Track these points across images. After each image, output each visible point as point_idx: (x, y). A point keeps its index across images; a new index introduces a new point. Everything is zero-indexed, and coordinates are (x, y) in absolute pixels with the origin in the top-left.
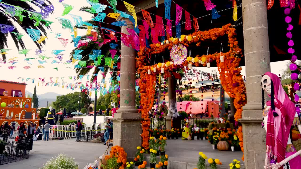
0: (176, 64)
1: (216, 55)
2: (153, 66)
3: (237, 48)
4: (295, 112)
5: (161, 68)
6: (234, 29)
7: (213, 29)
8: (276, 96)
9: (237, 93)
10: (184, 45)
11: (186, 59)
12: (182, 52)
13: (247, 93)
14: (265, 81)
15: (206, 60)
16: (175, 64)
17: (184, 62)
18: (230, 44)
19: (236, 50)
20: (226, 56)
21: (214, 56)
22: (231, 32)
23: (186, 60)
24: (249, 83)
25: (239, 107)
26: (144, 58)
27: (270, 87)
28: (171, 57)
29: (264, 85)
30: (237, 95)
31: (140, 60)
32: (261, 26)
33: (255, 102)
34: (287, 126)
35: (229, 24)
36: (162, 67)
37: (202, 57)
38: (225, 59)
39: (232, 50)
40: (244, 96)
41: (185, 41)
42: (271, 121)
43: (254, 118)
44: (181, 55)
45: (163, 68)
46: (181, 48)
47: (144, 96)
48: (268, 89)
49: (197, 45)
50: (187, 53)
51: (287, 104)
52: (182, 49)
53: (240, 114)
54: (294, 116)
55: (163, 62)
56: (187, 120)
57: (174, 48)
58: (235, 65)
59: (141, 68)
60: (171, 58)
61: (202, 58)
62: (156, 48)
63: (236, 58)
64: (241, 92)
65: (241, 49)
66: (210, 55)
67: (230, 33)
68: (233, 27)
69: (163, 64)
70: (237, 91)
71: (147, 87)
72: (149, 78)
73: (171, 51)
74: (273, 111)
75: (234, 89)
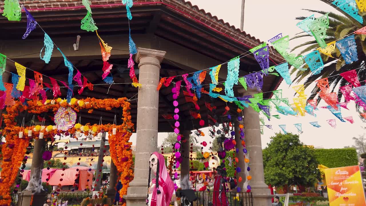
0: (61, 130)
1: (108, 127)
2: (27, 128)
3: (130, 122)
4: (174, 190)
5: (39, 131)
6: (129, 103)
7: (108, 99)
8: (160, 174)
9: (125, 168)
10: (73, 110)
11: (74, 125)
12: (70, 116)
13: (135, 169)
14: (153, 160)
15: (97, 130)
16: (59, 130)
17: (71, 129)
18: (124, 117)
19: (129, 125)
20: (118, 129)
21: (106, 127)
22: (127, 106)
23: (74, 127)
24: (138, 159)
25: (125, 183)
26: (16, 115)
27: (156, 166)
28: (55, 120)
29: (152, 164)
30: (125, 170)
31: (9, 118)
32: (154, 107)
33: (141, 178)
34: (166, 202)
35: (125, 98)
36: (41, 131)
37: (93, 126)
38: (117, 132)
39: (125, 123)
40: (132, 172)
41: (76, 105)
42: (154, 198)
43: (139, 195)
44: (68, 120)
45: (43, 132)
46: (69, 112)
47: (6, 166)
48: (155, 168)
49: (89, 112)
50: (76, 119)
51: (168, 182)
52: (71, 114)
53: (126, 190)
54: (172, 193)
55: (43, 125)
56: (55, 195)
57: (60, 110)
58: (126, 139)
59: (9, 128)
60: (55, 122)
61: (93, 128)
62: (36, 107)
63: (128, 133)
64: (129, 167)
65: (133, 124)
66: (102, 126)
67: (125, 107)
68: (128, 101)
69: (43, 127)
70: (126, 166)
71: (14, 153)
72: (18, 143)
73: (56, 113)
74: (157, 189)
75: (122, 163)
